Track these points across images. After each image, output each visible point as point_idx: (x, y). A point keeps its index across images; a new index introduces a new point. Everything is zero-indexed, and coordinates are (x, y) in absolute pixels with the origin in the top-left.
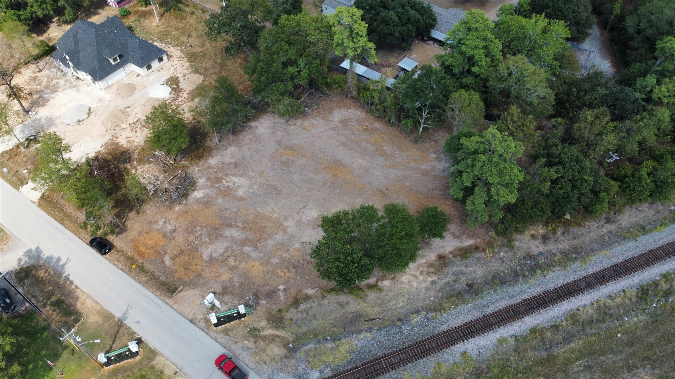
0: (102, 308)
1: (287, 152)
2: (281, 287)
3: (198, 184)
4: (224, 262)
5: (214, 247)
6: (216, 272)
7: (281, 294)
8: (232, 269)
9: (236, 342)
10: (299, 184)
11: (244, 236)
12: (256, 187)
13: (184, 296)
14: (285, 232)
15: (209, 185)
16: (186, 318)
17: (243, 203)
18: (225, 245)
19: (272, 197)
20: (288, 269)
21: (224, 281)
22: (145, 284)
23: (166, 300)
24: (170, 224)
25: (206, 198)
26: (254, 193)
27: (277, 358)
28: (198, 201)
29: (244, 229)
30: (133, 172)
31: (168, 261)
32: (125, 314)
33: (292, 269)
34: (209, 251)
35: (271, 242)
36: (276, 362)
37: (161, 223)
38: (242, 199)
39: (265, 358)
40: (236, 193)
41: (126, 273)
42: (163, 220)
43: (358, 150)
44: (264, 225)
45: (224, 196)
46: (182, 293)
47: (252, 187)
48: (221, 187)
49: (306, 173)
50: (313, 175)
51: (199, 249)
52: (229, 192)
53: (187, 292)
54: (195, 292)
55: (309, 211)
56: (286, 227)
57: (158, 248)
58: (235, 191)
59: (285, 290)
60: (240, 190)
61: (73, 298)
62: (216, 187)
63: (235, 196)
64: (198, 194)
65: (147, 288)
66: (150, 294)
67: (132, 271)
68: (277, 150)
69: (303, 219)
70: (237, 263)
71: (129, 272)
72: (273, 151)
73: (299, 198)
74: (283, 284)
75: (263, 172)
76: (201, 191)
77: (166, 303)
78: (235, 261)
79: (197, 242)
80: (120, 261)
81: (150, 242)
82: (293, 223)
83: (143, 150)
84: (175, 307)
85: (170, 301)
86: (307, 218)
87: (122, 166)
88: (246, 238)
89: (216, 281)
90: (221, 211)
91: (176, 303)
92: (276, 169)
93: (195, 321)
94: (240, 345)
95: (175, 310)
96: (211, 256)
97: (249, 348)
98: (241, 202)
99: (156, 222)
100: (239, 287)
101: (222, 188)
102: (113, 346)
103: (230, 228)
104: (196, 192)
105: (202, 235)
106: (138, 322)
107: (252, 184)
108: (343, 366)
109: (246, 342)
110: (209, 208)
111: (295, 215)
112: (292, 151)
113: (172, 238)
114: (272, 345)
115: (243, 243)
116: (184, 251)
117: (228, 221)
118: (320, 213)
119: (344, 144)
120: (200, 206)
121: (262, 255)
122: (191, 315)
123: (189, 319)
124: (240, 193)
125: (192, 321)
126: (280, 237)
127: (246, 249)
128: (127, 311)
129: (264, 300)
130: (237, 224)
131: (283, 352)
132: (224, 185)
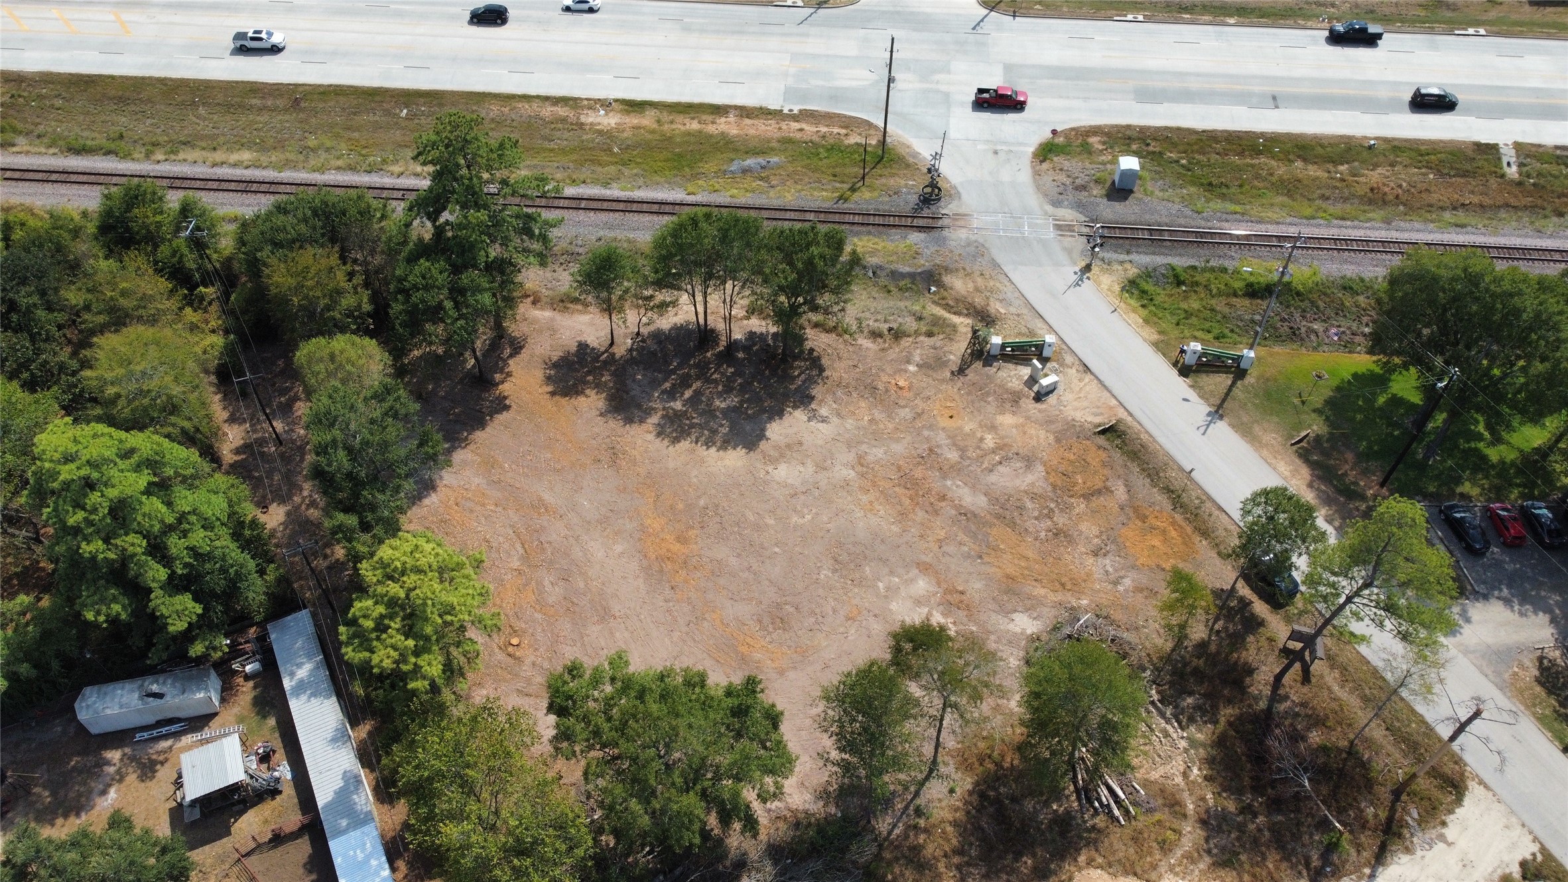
0: (1256, 450)
1: (757, 656)
2: (912, 368)
3: (1022, 654)
4: (1005, 445)
5: (1018, 482)
6: (1025, 433)
7: (917, 359)
8: (993, 428)
9: (1018, 315)
10: (777, 550)
11: (949, 483)
12: (881, 585)
13: (1096, 415)
14: (860, 459)
15: (992, 637)
16: (1097, 378)
17: (924, 558)
18: (993, 478)
19: (855, 544)
20: (887, 391)
21: (1014, 413)
22: (1169, 461)
23: (1129, 419)
24: (1107, 571)
25: (1009, 606)
26: (892, 573)
27: (962, 272)
28: (1031, 606)
29: (943, 498)
30: (1195, 771)
31: (1120, 492)
32: (1211, 422)
33: (881, 386)
34: (1030, 478)
35: (898, 448)
36: (964, 269)
37: (1127, 582)
38: (925, 568)
39: (979, 280)
40: (931, 589)
41: (1210, 498)
42: (1121, 588)
43: (582, 585)
44: (897, 489)
45: (962, 593)
46: (1098, 420)
47: (888, 589)
48: (965, 620)
49: (746, 574)
50: (733, 561)
51: (1050, 488)
52: (949, 597)
53: (1089, 419)
54: (1072, 413)
55: (789, 481)
56: (853, 468)
57: (1140, 524)
58: (935, 594)
59: (908, 362)
60: (922, 592)
61: (1318, 489)
62: (976, 623)
63: (939, 584)
64: (1025, 624)
65: (1167, 454)
66: (1162, 440)
67: (1198, 498)
68: (781, 672)
69: (810, 468)
70: (979, 435)
71: (1204, 498)
72: (791, 675)
73: (795, 519)
74: (906, 371)
75: (848, 619)
76: (1018, 630)
77: (1131, 415)
78: (982, 439)
79: (1052, 505)
80: (1226, 530)
81: (1156, 542)
82: (836, 469)
83: (1165, 847)
84: (1114, 402)
85: (1122, 414)
86: (802, 469)
87: (1231, 806)
88: (944, 477)
89: (1028, 418)
90: (980, 557)
91: (1111, 408)
92: (813, 613)
93: (1081, 368)
94: (1013, 310)
95: (1113, 396)
96: (1028, 467)
97: (1001, 301)
98: (928, 559)
99: (1138, 589)
100: (988, 394)
101: (962, 614)
102: (1229, 382)
103: (973, 508)
104: (1029, 632)
105: (1036, 518)
106: (1185, 400)
107: (886, 597)
108: (869, 233)
109: (1003, 311)
110: (1008, 577)
111: (822, 484)
112: (743, 649)
113: (1104, 537)
114: (963, 292)
115: (955, 470)
116: (1083, 496)
117: (973, 528)
118: (770, 469)
119: (605, 615)
120: (1027, 589)
121: (926, 433)
122: (1087, 380)
123: (1092, 373)
124: (922, 585)
125: (1087, 369)
126: (877, 453)
127: (953, 456)
128: (1208, 426)
129: (949, 360)
130: (954, 512)
131: (947, 279)
132: (954, 623)
